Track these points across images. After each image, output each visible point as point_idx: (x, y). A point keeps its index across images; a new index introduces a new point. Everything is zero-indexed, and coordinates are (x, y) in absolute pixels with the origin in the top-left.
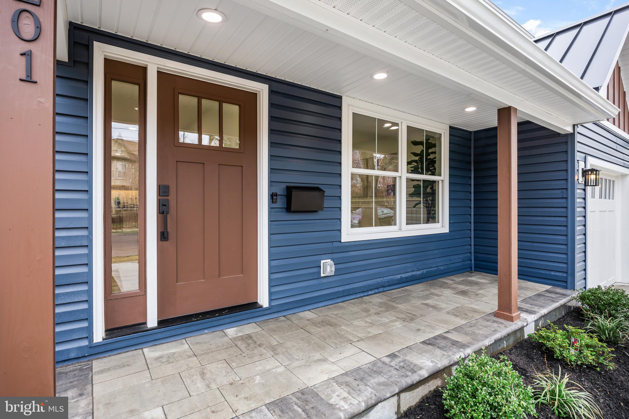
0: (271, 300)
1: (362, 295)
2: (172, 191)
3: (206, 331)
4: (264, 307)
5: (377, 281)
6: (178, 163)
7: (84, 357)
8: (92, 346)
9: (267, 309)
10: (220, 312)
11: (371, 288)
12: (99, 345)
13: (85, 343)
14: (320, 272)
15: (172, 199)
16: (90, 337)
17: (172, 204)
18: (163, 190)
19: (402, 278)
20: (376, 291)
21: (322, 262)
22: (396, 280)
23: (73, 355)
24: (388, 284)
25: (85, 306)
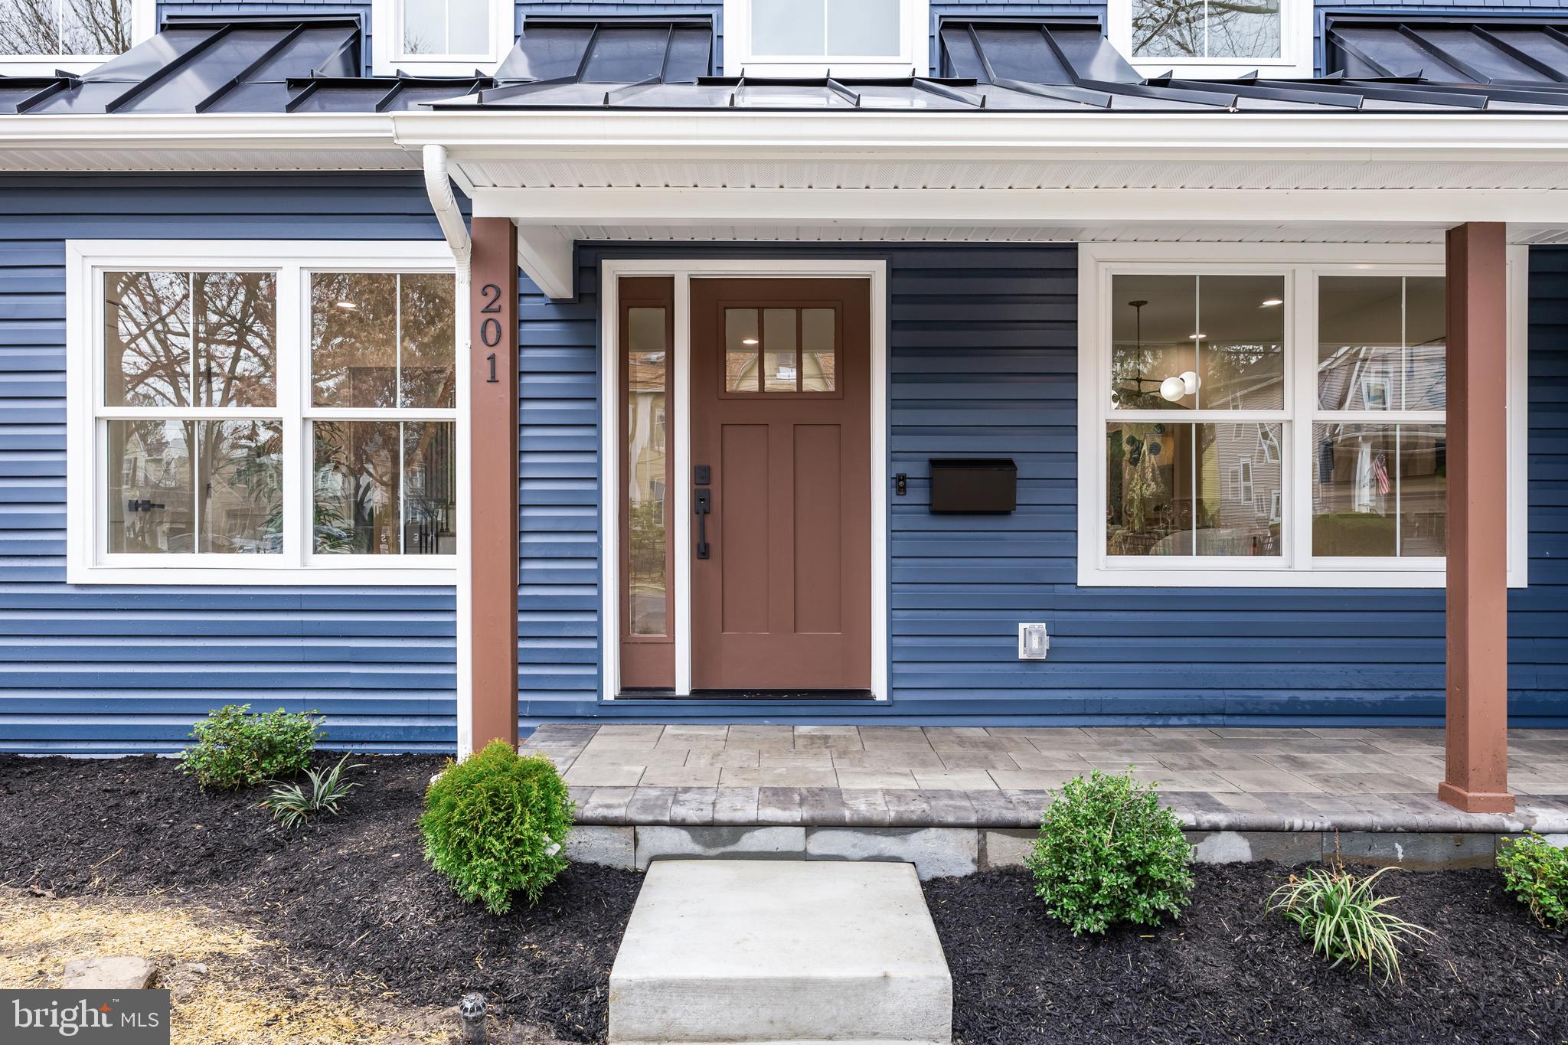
0: (892, 689)
1: (1148, 722)
2: (716, 475)
3: (766, 722)
4: (877, 699)
5: (1200, 697)
6: (726, 428)
7: (593, 717)
8: (602, 705)
9: (882, 705)
10: (793, 694)
11: (1178, 710)
12: (609, 705)
13: (593, 698)
14: (1016, 649)
15: (715, 488)
16: (599, 691)
17: (716, 498)
18: (700, 475)
19: (1299, 701)
20: (1198, 720)
21: (1022, 626)
22: (1272, 704)
23: (579, 712)
24: (1241, 709)
25: (593, 645)
